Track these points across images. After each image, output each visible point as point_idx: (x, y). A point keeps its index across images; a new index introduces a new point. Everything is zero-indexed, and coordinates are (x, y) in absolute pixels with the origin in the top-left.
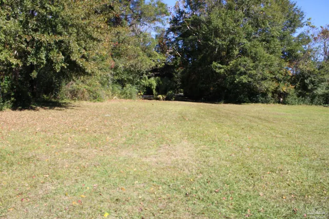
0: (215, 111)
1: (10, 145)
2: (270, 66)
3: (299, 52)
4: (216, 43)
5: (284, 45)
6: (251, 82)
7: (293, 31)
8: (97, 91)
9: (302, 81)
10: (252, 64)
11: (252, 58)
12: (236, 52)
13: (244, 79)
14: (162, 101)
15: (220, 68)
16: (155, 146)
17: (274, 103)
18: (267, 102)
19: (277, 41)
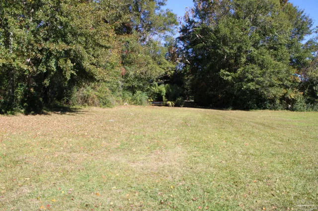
0: (220, 117)
1: (5, 148)
2: (278, 73)
3: (308, 59)
4: (224, 51)
5: (292, 52)
6: (258, 89)
7: (301, 38)
8: (106, 97)
9: (311, 88)
10: (259, 72)
11: (260, 65)
12: (243, 60)
13: (252, 86)
14: (171, 108)
15: (228, 75)
16: (147, 151)
17: (282, 109)
18: (275, 108)
19: (285, 49)
